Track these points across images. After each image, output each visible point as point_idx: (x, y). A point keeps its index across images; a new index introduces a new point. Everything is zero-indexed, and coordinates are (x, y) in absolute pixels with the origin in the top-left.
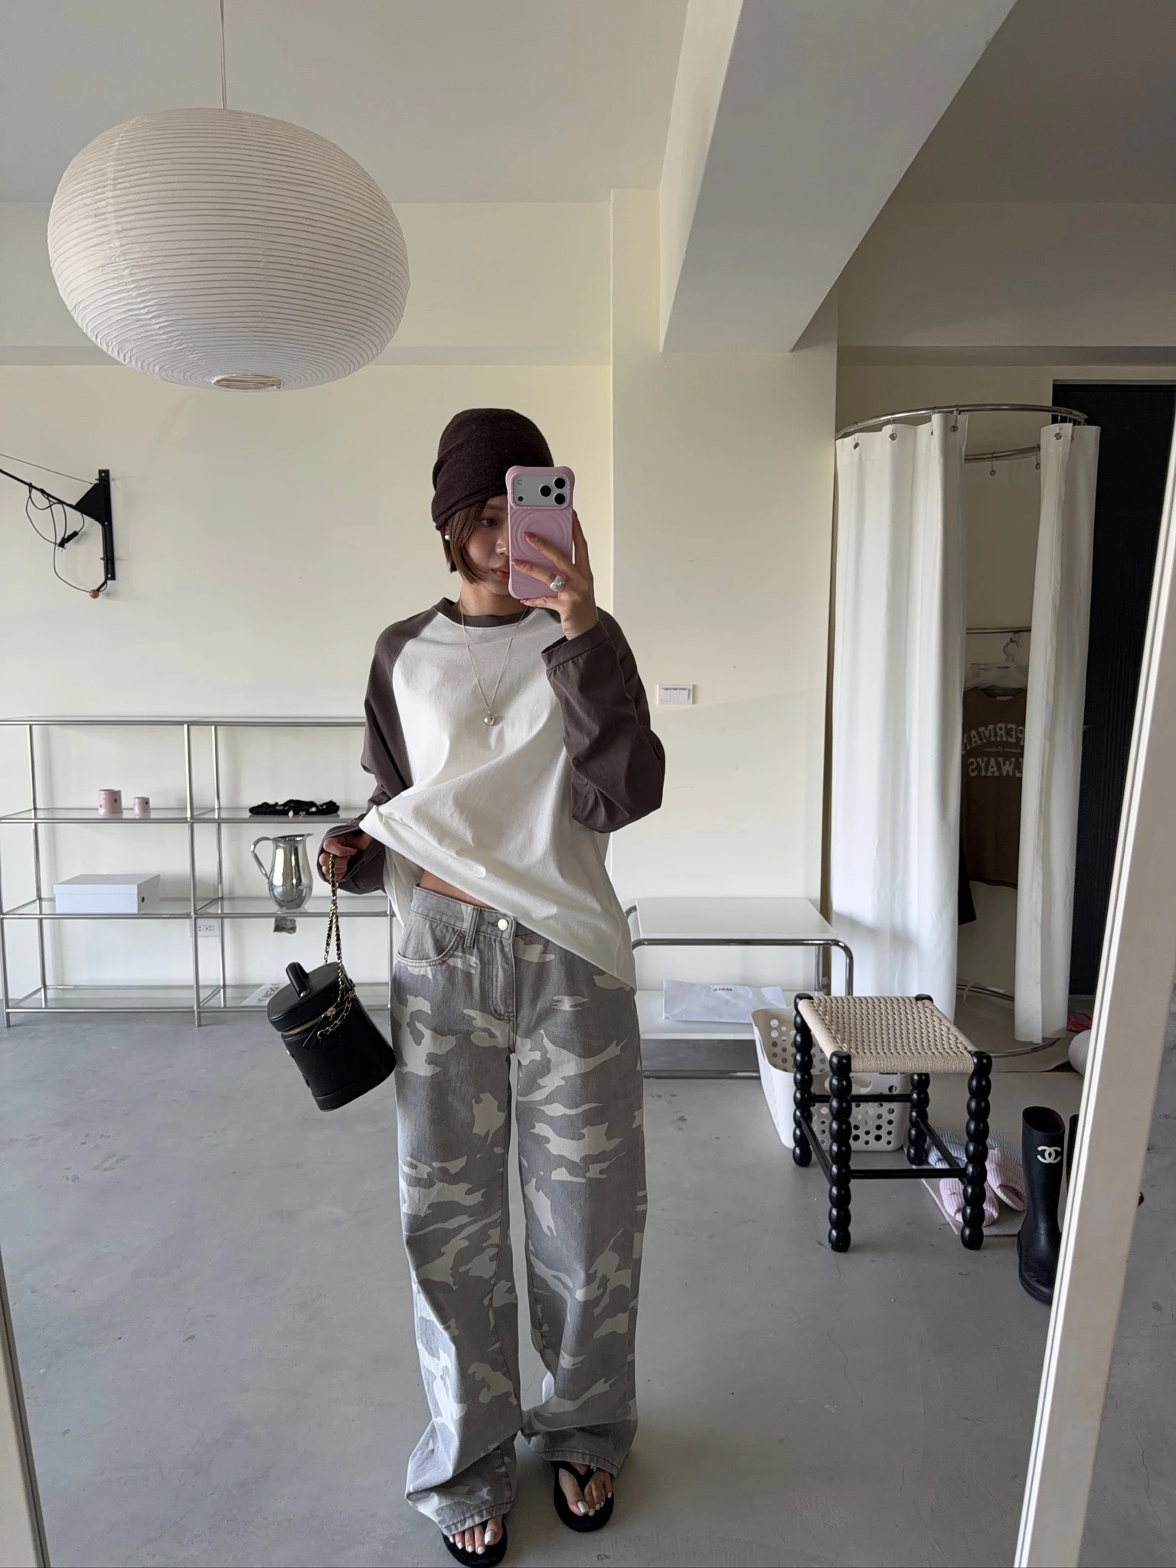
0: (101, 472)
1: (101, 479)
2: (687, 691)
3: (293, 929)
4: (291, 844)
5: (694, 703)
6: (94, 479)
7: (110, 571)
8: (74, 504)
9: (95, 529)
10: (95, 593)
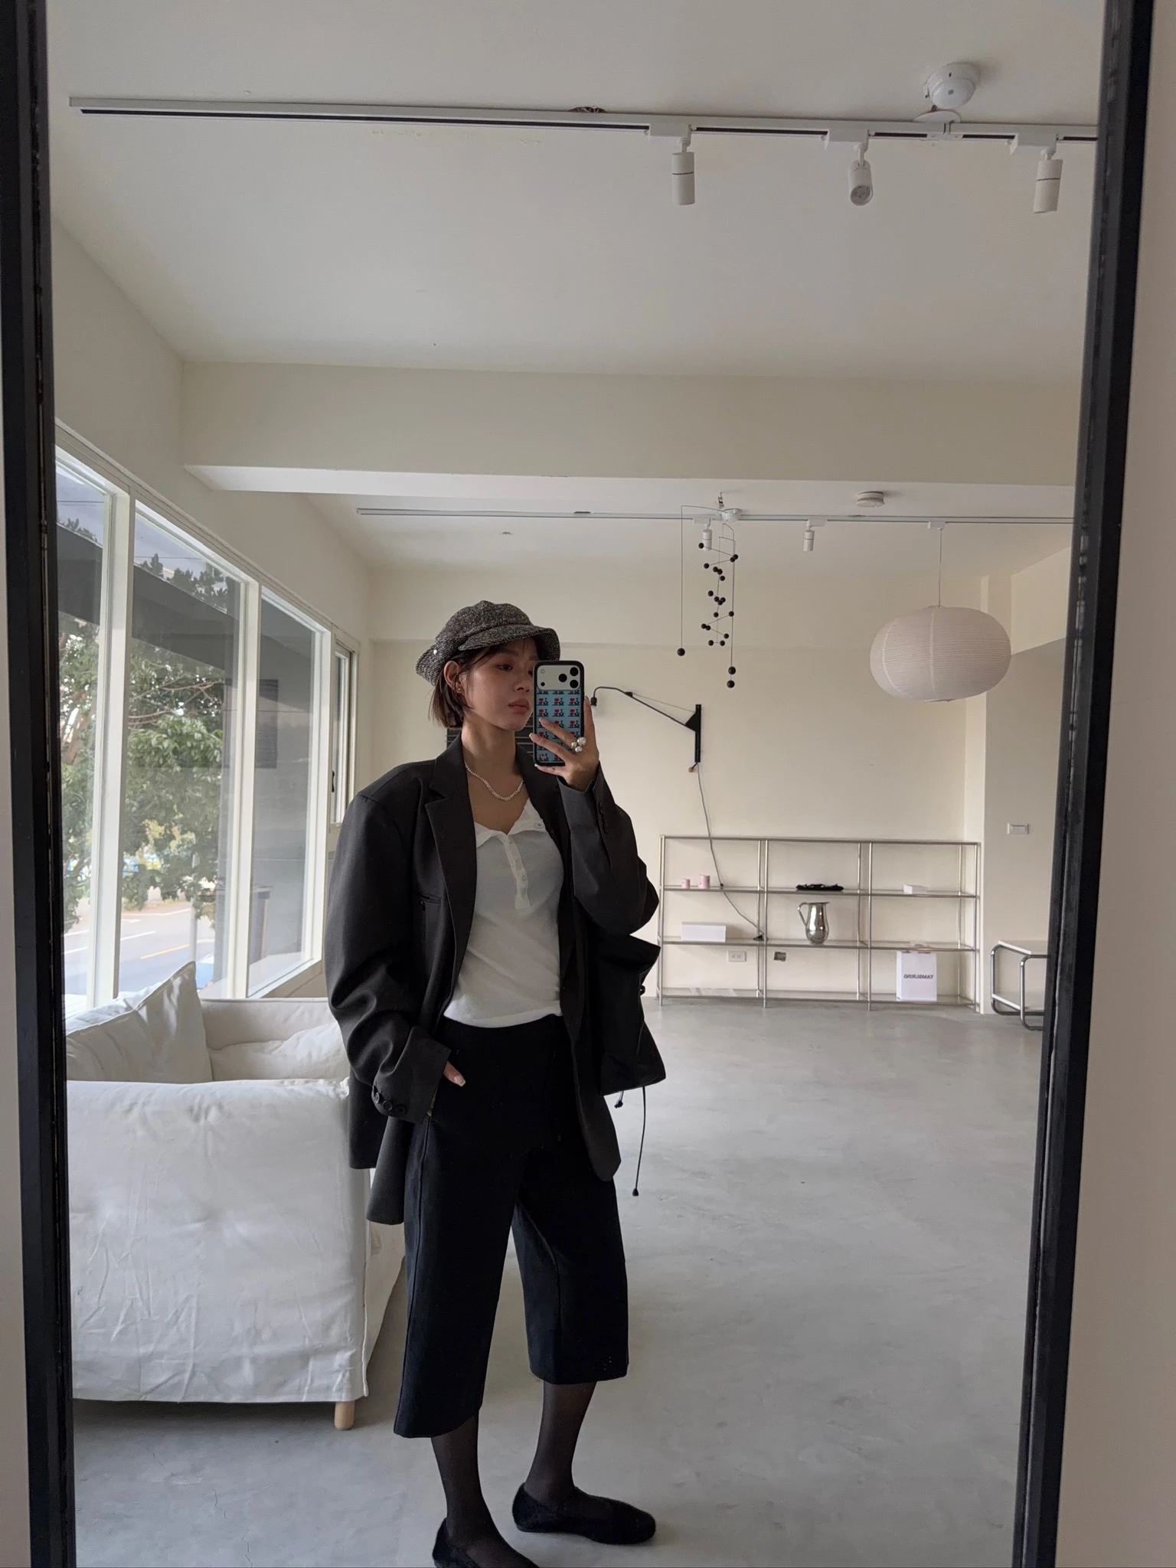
0: (697, 706)
1: (697, 708)
2: (1024, 828)
3: (783, 959)
4: (821, 907)
5: (1028, 833)
6: (694, 710)
7: (698, 759)
8: (684, 723)
9: (692, 734)
10: (692, 769)
